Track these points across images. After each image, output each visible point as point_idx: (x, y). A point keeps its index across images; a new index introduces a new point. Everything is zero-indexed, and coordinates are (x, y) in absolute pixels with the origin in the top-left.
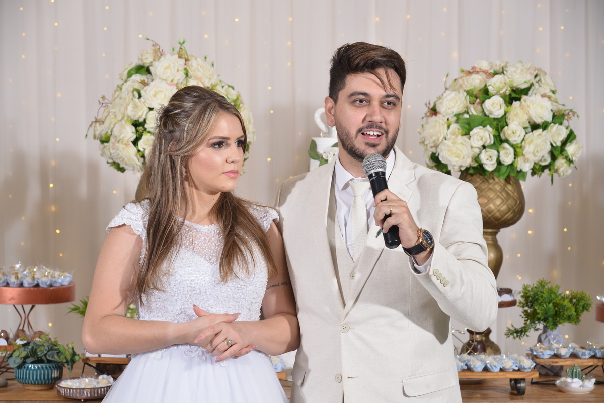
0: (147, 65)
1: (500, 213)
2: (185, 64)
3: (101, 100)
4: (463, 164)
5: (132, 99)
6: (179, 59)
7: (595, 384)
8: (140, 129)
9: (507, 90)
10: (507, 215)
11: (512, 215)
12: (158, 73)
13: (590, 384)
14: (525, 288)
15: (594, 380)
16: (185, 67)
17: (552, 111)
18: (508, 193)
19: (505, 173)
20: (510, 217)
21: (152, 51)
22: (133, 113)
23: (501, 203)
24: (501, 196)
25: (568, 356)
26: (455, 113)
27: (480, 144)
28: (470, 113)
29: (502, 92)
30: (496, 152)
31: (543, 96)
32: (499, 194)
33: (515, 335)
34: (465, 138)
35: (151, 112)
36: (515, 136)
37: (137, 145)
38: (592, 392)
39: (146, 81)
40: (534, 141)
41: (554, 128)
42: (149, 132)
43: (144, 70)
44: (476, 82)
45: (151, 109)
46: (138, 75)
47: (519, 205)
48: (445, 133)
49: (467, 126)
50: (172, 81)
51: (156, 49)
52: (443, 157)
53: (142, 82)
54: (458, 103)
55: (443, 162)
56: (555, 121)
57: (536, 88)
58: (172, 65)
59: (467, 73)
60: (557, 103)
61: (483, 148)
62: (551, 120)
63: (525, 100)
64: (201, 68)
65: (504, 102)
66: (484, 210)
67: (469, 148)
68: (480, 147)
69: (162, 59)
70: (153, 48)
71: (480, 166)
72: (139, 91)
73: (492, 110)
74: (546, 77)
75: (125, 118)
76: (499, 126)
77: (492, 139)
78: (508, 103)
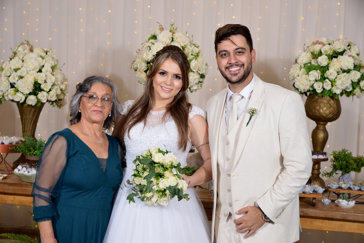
0: (156, 35)
1: (325, 115)
2: (172, 35)
3: (138, 51)
4: (305, 89)
5: (146, 51)
6: (170, 33)
7: (355, 203)
8: (149, 65)
9: (330, 52)
10: (329, 115)
11: (332, 116)
12: (159, 39)
13: (352, 203)
14: (334, 153)
15: (354, 202)
16: (172, 36)
17: (354, 64)
18: (330, 105)
19: (327, 94)
20: (331, 116)
21: (158, 29)
22: (145, 57)
23: (326, 109)
24: (327, 106)
25: (346, 188)
26: (304, 63)
27: (314, 79)
28: (312, 64)
29: (327, 53)
30: (322, 84)
31: (349, 56)
32: (325, 104)
33: (327, 176)
34: (307, 76)
36: (332, 76)
38: (353, 208)
39: (154, 43)
40: (342, 78)
41: (353, 72)
43: (154, 37)
44: (317, 48)
46: (152, 39)
47: (336, 111)
48: (298, 73)
49: (308, 70)
50: (165, 43)
51: (161, 27)
52: (296, 85)
53: (152, 43)
54: (306, 58)
55: (296, 87)
56: (355, 69)
57: (348, 52)
58: (166, 35)
59: (314, 44)
60: (357, 60)
61: (316, 81)
62: (353, 68)
63: (339, 58)
64: (180, 37)
65: (328, 58)
66: (317, 112)
67: (308, 81)
68: (314, 81)
69: (162, 32)
70: (159, 27)
71: (314, 90)
72: (150, 47)
73: (322, 62)
74: (355, 47)
75: (143, 60)
76: (324, 70)
77: (320, 77)
78: (331, 59)
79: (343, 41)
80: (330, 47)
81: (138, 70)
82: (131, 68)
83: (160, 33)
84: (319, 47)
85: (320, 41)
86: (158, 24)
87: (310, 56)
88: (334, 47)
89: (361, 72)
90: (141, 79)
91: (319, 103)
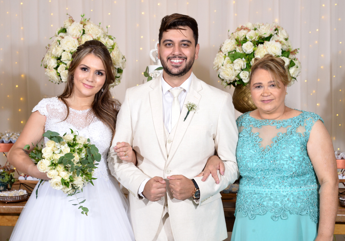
0: (65, 28)
2: (84, 27)
4: (231, 79)
5: (55, 46)
6: (80, 24)
8: (59, 61)
9: (255, 38)
12: (69, 32)
16: (83, 28)
17: (282, 49)
21: (68, 21)
22: (54, 53)
26: (228, 51)
27: (239, 68)
28: (237, 51)
29: (253, 39)
30: (248, 73)
31: (277, 41)
34: (232, 65)
35: (64, 52)
37: (57, 70)
39: (64, 36)
42: (63, 63)
43: (64, 30)
44: (242, 34)
45: (64, 51)
46: (62, 33)
48: (223, 63)
49: (233, 58)
50: (76, 36)
51: (70, 19)
52: (221, 75)
53: (61, 37)
54: (231, 46)
55: (221, 78)
56: (283, 55)
57: (275, 37)
58: (76, 27)
59: (239, 29)
60: (285, 45)
61: (241, 70)
62: (281, 54)
63: (266, 44)
64: (92, 29)
65: (253, 45)
66: (246, 104)
67: (233, 70)
68: (240, 70)
69: (72, 24)
70: (69, 19)
71: (241, 80)
72: (59, 41)
73: (247, 49)
74: (283, 31)
75: (52, 56)
76: (249, 58)
77: (245, 65)
78: (256, 46)
79: (270, 25)
80: (255, 32)
81: (47, 67)
82: (41, 65)
83: (70, 25)
84: (244, 33)
85: (245, 26)
86: (68, 16)
87: (234, 43)
88: (260, 32)
89: (290, 58)
90: (51, 77)
91: (247, 93)
